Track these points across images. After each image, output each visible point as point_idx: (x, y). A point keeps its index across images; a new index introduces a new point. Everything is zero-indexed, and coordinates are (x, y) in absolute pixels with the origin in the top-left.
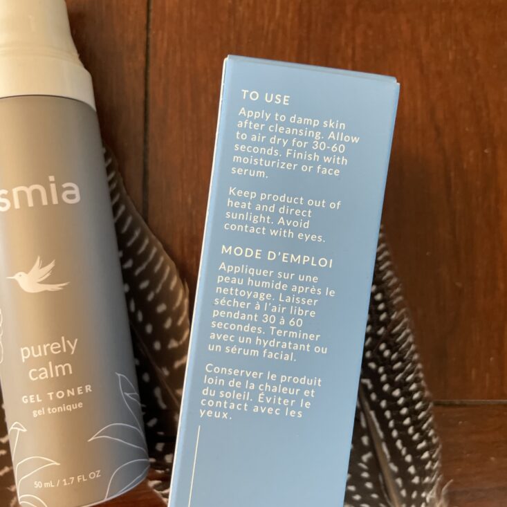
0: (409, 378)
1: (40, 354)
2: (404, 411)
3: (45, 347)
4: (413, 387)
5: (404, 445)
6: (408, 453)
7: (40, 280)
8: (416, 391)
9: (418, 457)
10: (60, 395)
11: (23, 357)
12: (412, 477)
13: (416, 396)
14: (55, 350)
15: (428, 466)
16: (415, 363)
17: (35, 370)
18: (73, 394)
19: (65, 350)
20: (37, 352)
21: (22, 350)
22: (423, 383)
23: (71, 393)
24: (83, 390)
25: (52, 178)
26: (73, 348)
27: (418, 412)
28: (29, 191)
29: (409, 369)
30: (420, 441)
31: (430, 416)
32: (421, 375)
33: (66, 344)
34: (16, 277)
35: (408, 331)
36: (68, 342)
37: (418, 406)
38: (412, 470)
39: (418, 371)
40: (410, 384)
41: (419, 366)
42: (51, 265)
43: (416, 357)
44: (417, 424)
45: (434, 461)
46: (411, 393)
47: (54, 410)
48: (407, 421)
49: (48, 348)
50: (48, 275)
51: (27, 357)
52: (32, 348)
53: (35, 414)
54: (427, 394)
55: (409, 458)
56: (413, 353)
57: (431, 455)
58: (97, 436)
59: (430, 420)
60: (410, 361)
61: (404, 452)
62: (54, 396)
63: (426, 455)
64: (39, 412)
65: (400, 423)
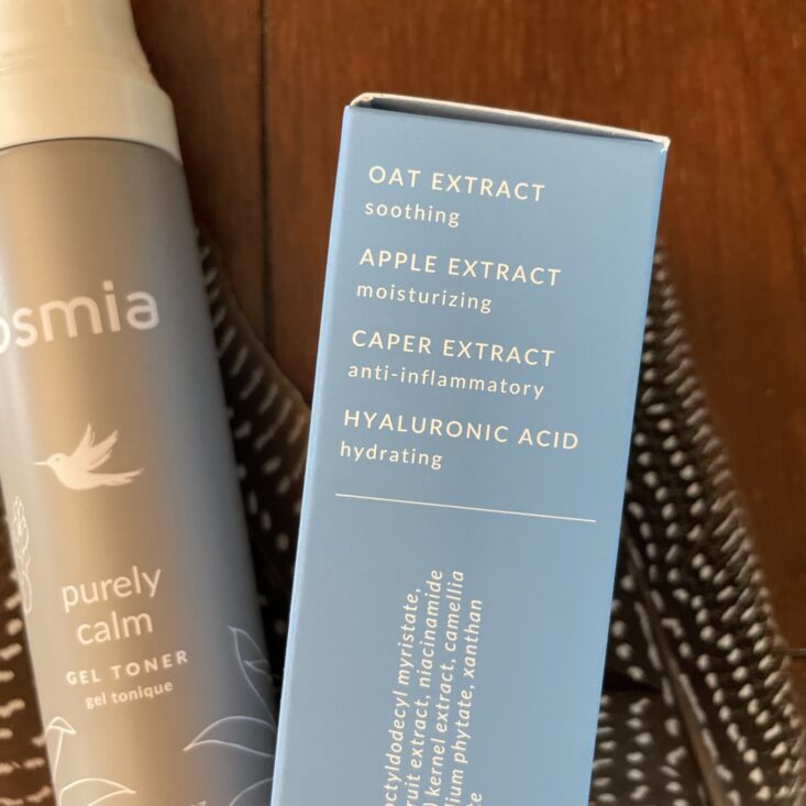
0: (748, 614)
1: (96, 598)
2: (740, 673)
3: (104, 585)
4: (755, 630)
5: (742, 732)
6: (749, 746)
7: (92, 467)
8: (759, 637)
9: (767, 753)
10: (133, 670)
11: (67, 604)
12: (758, 788)
13: (760, 646)
14: (123, 591)
15: (784, 768)
16: (755, 588)
17: (87, 626)
18: (155, 667)
19: (139, 590)
20: (89, 595)
21: (64, 590)
22: (770, 622)
23: (151, 665)
24: (173, 660)
25: (108, 285)
26: (153, 586)
27: (764, 675)
28: (68, 309)
29: (745, 599)
30: (769, 725)
31: (784, 681)
32: (767, 608)
33: (141, 579)
34: (51, 462)
35: (741, 531)
36: (145, 575)
37: (765, 663)
38: (756, 776)
39: (762, 602)
40: (748, 625)
41: (763, 592)
42: (111, 440)
43: (757, 577)
44: (763, 695)
45: (794, 759)
46: (751, 642)
47: (124, 697)
48: (746, 691)
49: (109, 588)
50: (106, 458)
51: (73, 604)
52: (82, 587)
53: (90, 704)
54: (778, 641)
55: (750, 756)
56: (751, 570)
57: (789, 749)
58: (199, 741)
59: (786, 687)
60: (748, 585)
61: (741, 745)
62: (122, 671)
63: (780, 749)
64: (97, 699)
65: (733, 694)
